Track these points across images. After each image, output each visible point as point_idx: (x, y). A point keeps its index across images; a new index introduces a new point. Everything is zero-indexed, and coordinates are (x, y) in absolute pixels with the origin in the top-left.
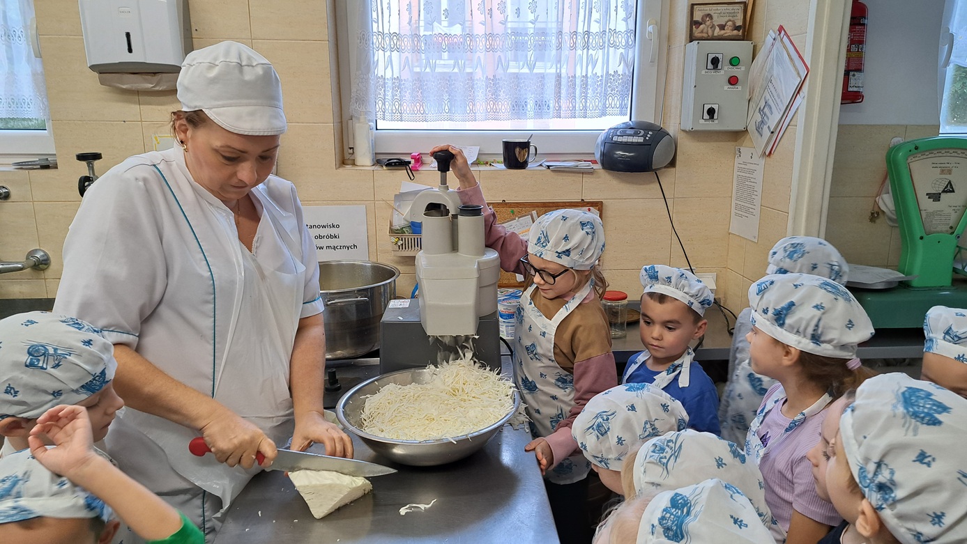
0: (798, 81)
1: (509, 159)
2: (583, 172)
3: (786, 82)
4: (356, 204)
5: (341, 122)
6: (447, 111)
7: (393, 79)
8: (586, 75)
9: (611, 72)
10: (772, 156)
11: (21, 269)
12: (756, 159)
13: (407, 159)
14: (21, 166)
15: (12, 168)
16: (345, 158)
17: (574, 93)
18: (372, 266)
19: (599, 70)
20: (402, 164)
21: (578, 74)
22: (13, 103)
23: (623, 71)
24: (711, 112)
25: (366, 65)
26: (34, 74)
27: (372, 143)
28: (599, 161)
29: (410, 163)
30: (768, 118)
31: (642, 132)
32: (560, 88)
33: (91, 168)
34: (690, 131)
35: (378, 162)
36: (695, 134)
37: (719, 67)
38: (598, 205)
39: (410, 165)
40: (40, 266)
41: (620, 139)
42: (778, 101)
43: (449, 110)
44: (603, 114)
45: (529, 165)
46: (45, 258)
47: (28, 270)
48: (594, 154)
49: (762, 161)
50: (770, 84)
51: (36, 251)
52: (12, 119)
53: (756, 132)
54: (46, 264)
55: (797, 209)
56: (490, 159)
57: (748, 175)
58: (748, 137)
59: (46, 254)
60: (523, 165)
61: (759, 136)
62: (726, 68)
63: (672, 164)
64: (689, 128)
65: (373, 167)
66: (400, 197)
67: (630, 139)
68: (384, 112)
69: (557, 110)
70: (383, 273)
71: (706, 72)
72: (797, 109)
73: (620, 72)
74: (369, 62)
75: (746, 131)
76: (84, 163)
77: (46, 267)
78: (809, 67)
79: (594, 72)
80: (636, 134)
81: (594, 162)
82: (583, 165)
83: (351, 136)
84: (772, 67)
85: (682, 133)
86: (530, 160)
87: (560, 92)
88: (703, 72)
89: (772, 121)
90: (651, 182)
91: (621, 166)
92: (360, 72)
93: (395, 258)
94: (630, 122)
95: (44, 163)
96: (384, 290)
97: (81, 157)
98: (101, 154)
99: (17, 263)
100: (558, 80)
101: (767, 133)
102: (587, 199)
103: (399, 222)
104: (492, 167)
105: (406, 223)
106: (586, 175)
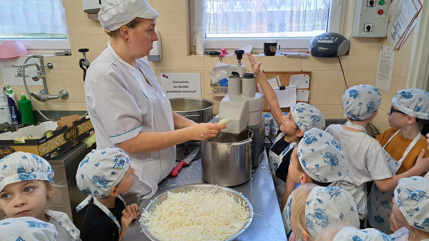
0: (416, 12)
1: (266, 51)
2: (302, 58)
3: (409, 12)
4: (196, 72)
5: (190, 35)
6: (238, 29)
7: (214, 14)
8: (306, 10)
9: (318, 9)
10: (399, 50)
11: (57, 98)
12: (390, 51)
13: (219, 51)
14: (57, 54)
15: (53, 55)
16: (192, 51)
17: (299, 19)
18: (202, 100)
19: (312, 8)
20: (217, 54)
21: (302, 10)
22: (54, 27)
23: (324, 8)
24: (368, 28)
25: (202, 9)
26: (62, 15)
27: (204, 44)
28: (310, 52)
29: (220, 53)
30: (398, 31)
31: (333, 38)
32: (292, 17)
33: (85, 55)
34: (357, 37)
35: (206, 53)
36: (360, 39)
37: (374, 5)
38: (309, 73)
39: (220, 54)
40: (65, 97)
41: (321, 42)
42: (404, 22)
43: (239, 28)
44: (313, 29)
45: (276, 54)
46: (67, 93)
47: (60, 99)
48: (308, 48)
49: (394, 53)
50: (400, 14)
51: (63, 91)
52: (54, 34)
53: (392, 38)
54: (67, 96)
55: (412, 77)
56: (258, 51)
57: (386, 59)
58: (387, 40)
60: (273, 54)
61: (393, 40)
62: (377, 6)
63: (347, 53)
64: (356, 36)
65: (204, 55)
66: (216, 69)
67: (326, 42)
68: (209, 30)
69: (290, 28)
70: (207, 104)
71: (366, 8)
72: (415, 26)
73: (323, 9)
74: (203, 7)
75: (386, 37)
76: (82, 53)
78: (422, 4)
79: (309, 9)
80: (330, 39)
81: (308, 53)
82: (302, 54)
83: (194, 42)
84: (402, 5)
85: (353, 38)
86: (277, 51)
87: (292, 19)
89: (401, 33)
90: (336, 62)
91: (321, 54)
92: (199, 11)
93: (212, 97)
94: (327, 33)
95: (66, 53)
96: (208, 112)
97: (81, 51)
98: (88, 49)
99: (56, 96)
100: (291, 14)
101: (397, 38)
102: (304, 70)
103: (215, 81)
104: (258, 55)
105: (218, 81)
106: (304, 59)
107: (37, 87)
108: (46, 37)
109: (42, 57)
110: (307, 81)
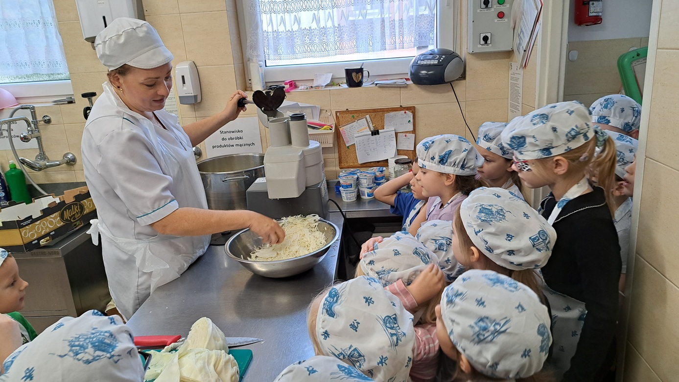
0: (536, 12)
1: (349, 80)
2: (400, 87)
3: (531, 14)
4: (252, 116)
5: (243, 63)
7: (273, 32)
9: (419, 15)
10: (527, 68)
11: (59, 165)
12: (519, 70)
14: (57, 102)
15: (51, 104)
16: (246, 86)
17: (394, 32)
18: (260, 156)
21: (396, 18)
22: (51, 64)
23: (428, 13)
24: (486, 39)
25: (256, 25)
27: (262, 76)
28: (410, 78)
29: (285, 87)
30: (522, 41)
31: (438, 56)
32: (384, 29)
34: (471, 53)
36: (476, 55)
37: (490, 6)
38: (412, 109)
40: (71, 162)
41: (422, 63)
42: (527, 28)
45: (364, 84)
46: (73, 157)
47: (64, 165)
50: (523, 16)
51: (67, 154)
52: (52, 74)
53: (517, 51)
56: (338, 81)
57: (515, 82)
58: (514, 54)
59: (73, 155)
60: (359, 84)
61: (519, 54)
62: (495, 7)
63: (463, 77)
64: (471, 51)
67: (429, 62)
69: (383, 45)
71: (480, 11)
73: (426, 15)
74: (258, 22)
75: (513, 51)
76: (86, 99)
77: (74, 163)
78: (542, 2)
79: (408, 17)
80: (433, 59)
81: (407, 79)
82: (399, 82)
83: (248, 73)
84: (524, 5)
86: (364, 80)
87: (384, 32)
88: (478, 11)
90: (447, 91)
91: (425, 81)
92: (252, 29)
94: (436, 50)
95: (70, 100)
97: (84, 96)
98: (95, 93)
99: (57, 161)
100: (382, 24)
101: (522, 52)
102: (405, 105)
104: (340, 87)
106: (403, 89)
107: (29, 151)
108: (41, 79)
109: (34, 107)
110: (410, 121)
